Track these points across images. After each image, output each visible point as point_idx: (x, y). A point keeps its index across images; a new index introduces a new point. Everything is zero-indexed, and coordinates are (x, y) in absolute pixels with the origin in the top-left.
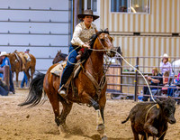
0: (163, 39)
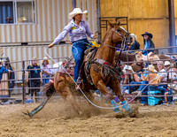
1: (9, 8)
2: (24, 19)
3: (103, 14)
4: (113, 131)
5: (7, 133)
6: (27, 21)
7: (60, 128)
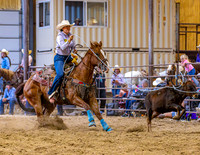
0: (122, 54)
1: (78, 9)
2: (95, 21)
3: (183, 20)
4: (190, 151)
5: (73, 147)
6: (98, 24)
7: (132, 145)
